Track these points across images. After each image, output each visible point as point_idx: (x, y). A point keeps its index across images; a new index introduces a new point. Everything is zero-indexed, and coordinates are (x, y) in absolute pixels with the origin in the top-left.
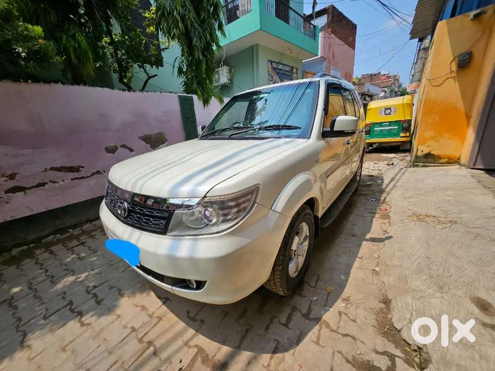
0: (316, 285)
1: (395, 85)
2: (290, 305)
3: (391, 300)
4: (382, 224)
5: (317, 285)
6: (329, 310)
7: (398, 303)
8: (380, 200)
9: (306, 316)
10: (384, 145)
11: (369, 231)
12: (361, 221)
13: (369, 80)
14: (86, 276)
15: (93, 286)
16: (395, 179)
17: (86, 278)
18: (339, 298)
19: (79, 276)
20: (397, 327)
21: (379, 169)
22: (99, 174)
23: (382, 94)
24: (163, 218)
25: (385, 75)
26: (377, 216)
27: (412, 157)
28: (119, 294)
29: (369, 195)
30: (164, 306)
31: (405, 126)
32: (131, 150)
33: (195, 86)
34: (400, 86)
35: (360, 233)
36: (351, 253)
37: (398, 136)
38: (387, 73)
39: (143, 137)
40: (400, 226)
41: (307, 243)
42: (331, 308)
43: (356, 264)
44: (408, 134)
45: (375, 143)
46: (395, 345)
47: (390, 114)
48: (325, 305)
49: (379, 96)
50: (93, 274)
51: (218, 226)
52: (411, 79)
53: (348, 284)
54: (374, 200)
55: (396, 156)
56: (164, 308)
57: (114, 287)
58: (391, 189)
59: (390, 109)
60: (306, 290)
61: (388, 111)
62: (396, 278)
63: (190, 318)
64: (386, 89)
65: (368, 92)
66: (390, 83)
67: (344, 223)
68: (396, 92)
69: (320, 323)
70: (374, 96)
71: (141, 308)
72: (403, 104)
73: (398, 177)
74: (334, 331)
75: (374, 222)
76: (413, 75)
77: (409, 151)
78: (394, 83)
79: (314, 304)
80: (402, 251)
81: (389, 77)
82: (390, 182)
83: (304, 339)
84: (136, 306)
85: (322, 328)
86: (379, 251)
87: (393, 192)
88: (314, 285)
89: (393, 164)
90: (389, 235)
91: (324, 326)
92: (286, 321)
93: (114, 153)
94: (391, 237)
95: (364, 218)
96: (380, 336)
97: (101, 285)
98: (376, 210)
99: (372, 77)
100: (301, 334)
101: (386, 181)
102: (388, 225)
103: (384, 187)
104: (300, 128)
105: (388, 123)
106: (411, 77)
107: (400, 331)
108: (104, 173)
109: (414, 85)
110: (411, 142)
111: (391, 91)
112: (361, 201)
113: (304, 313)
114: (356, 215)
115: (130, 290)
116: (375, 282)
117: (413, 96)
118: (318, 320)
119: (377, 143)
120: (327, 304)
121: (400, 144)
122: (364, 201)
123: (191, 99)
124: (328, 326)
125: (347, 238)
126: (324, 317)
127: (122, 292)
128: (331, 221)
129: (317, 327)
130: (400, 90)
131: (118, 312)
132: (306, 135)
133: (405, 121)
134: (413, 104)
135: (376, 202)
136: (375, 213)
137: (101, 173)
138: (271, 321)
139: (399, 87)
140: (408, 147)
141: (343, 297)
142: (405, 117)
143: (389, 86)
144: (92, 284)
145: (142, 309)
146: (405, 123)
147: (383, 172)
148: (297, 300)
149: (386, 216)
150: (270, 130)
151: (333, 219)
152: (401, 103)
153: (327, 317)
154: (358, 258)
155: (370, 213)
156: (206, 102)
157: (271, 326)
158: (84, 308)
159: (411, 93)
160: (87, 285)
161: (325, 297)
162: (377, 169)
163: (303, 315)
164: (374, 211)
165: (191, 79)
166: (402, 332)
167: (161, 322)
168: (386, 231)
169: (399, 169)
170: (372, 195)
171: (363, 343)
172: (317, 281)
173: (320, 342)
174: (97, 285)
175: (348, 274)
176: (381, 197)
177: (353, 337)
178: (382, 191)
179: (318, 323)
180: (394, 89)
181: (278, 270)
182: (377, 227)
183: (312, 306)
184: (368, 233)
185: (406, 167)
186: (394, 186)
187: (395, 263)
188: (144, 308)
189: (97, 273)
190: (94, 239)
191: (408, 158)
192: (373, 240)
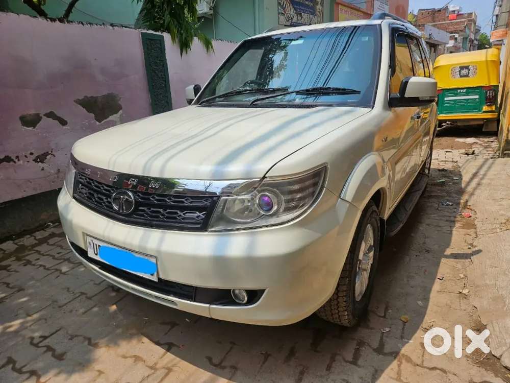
0: (385, 315)
1: (470, 29)
2: (353, 339)
3: (486, 325)
4: (465, 235)
5: (387, 314)
6: (408, 342)
7: (495, 329)
8: (459, 203)
9: (380, 350)
10: (459, 124)
11: (448, 245)
12: (436, 232)
13: (430, 19)
14: (22, 324)
15: (41, 337)
16: (478, 174)
17: (23, 327)
18: (418, 328)
19: (8, 324)
20: (496, 355)
21: (455, 160)
22: (9, 162)
23: (451, 43)
24: (200, 209)
25: (454, 12)
26: (458, 225)
27: (500, 143)
28: (90, 344)
29: (443, 197)
30: (168, 353)
31: (490, 95)
32: (63, 123)
33: (167, 18)
34: (477, 31)
35: (436, 247)
36: (426, 273)
37: (480, 111)
38: (458, 8)
39: (82, 100)
40: (489, 237)
41: (371, 254)
42: (410, 339)
43: (437, 286)
44: (494, 108)
45: (445, 121)
46: (494, 374)
47: (467, 76)
48: (402, 337)
49: (447, 46)
50: (32, 321)
51: (278, 217)
52: (494, 21)
53: (428, 312)
54: (450, 204)
55: (478, 141)
56: (170, 356)
57: (76, 336)
58: (475, 189)
59: (467, 68)
60: (374, 321)
61: (464, 72)
62: (491, 300)
63: (215, 365)
64: (456, 36)
65: (430, 39)
66: (462, 27)
67: (412, 235)
68: (472, 41)
69: (398, 357)
70: (438, 45)
71: (134, 358)
72: (487, 61)
73: (482, 172)
74: (418, 365)
75: (454, 233)
76: (497, 16)
77: (495, 133)
78: (468, 26)
79: (387, 337)
80: (496, 267)
81: (460, 16)
82: (472, 179)
83: (380, 376)
84: (125, 357)
85: (401, 363)
86: (465, 269)
87: (478, 192)
88: (383, 315)
89: (473, 153)
90: (477, 249)
91: (404, 361)
92: (353, 358)
93: (34, 127)
94: (479, 251)
95: (439, 229)
96: (475, 367)
97: (53, 334)
98: (455, 217)
99: (434, 15)
100: (376, 371)
101: (466, 178)
102: (474, 235)
103: (463, 185)
104: (359, 92)
105: (465, 91)
106: (495, 17)
107: (499, 359)
108: (16, 161)
109: (500, 31)
110: (498, 120)
111: (465, 39)
112: (431, 206)
113: (376, 347)
114: (427, 225)
115: (106, 339)
116: (463, 308)
117: (499, 49)
118: (395, 354)
119: (449, 120)
120: (405, 336)
121: (482, 123)
122: (437, 205)
123: (161, 40)
124: (409, 360)
125: (419, 254)
126: (402, 351)
127: (93, 342)
128: (398, 229)
129: (395, 363)
130: (478, 38)
131: (97, 367)
132: (368, 102)
133: (489, 88)
134: (501, 62)
135: (454, 206)
136: (454, 222)
137: (12, 160)
138: (333, 359)
139: (476, 33)
140: (492, 127)
141: (424, 327)
142: (489, 82)
143: (461, 31)
144: (37, 335)
145: (135, 361)
146: (490, 90)
147: (460, 165)
148: (363, 333)
149: (470, 225)
150: (313, 94)
151: (401, 225)
152: (484, 59)
153: (405, 350)
154: (437, 280)
155: (447, 221)
156: (184, 45)
157: (334, 365)
158: (38, 365)
159: (495, 45)
160: (29, 336)
161: (400, 328)
162: (451, 160)
163: (375, 350)
164: (452, 219)
165: (159, 7)
166: (502, 359)
167: (171, 374)
168: (472, 245)
169: (483, 160)
170: (447, 198)
171: (455, 375)
172: (386, 309)
173: (402, 378)
174: (47, 334)
175: (426, 299)
176: (460, 199)
177: (442, 370)
178: (461, 192)
179: (395, 358)
180: (469, 36)
181: (344, 285)
182: (459, 239)
183: (384, 338)
184: (447, 247)
185: (492, 158)
186: (479, 184)
187: (488, 282)
188: (137, 359)
189: (39, 319)
190: (8, 271)
191: (495, 145)
192: (456, 256)
